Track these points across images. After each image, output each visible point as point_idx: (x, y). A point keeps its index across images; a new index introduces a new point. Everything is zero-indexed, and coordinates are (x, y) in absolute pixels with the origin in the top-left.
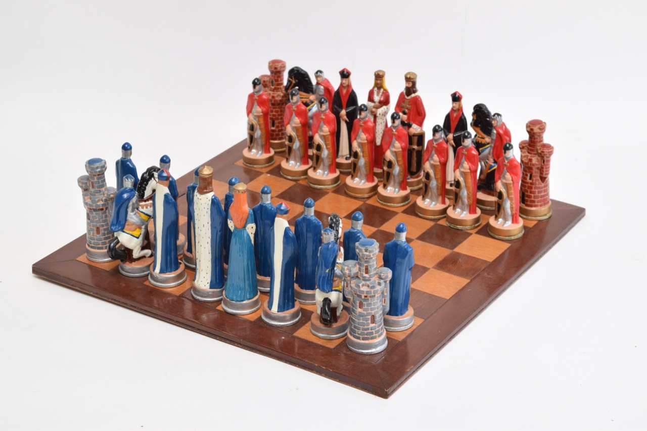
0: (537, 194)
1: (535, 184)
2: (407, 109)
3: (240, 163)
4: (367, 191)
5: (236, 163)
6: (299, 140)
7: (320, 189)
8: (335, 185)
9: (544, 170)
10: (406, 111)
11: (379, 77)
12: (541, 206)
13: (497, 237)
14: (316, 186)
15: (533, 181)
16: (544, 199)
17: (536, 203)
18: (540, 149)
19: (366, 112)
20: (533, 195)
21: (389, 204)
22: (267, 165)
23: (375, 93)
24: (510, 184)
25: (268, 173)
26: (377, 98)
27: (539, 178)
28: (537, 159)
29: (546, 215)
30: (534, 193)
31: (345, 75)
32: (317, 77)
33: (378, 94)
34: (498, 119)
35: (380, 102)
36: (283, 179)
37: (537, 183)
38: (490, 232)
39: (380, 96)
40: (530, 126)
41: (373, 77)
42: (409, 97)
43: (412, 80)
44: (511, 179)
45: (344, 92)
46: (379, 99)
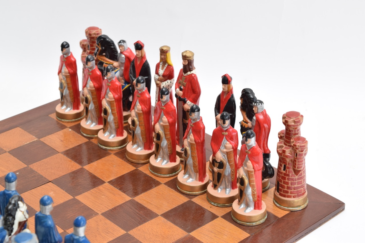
0: (290, 185)
1: (288, 175)
2: (183, 85)
3: (54, 116)
4: (143, 158)
5: (50, 115)
6: (94, 102)
7: (106, 150)
8: (119, 147)
9: (297, 163)
10: (182, 88)
11: (164, 52)
12: (294, 197)
14: (102, 146)
15: (286, 172)
16: (297, 191)
17: (289, 194)
18: (293, 142)
19: (142, 84)
20: (286, 186)
21: (156, 174)
22: (74, 120)
23: (161, 66)
24: (252, 172)
25: (70, 128)
27: (292, 170)
28: (291, 151)
29: (299, 206)
30: (287, 183)
31: (139, 47)
32: (120, 46)
33: (162, 69)
34: (259, 106)
35: (163, 76)
36: (80, 136)
37: (290, 174)
39: (164, 70)
40: (285, 118)
41: (159, 52)
42: (186, 75)
43: (187, 59)
44: (252, 167)
45: (138, 63)
46: (163, 72)
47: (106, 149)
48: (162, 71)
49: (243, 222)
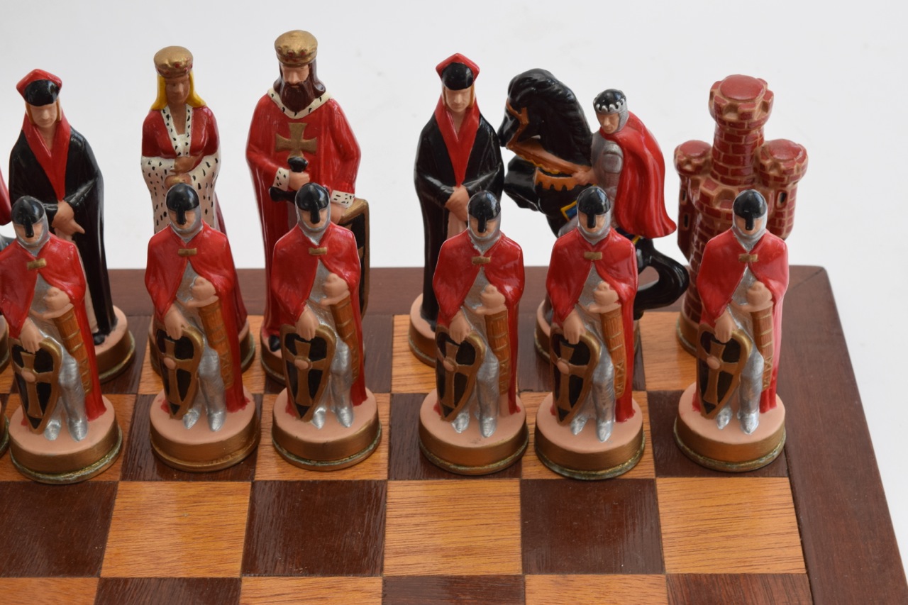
2: (305, 152)
7: (82, 482)
9: (786, 220)
13: (734, 468)
14: (62, 478)
23: (171, 124)
24: (765, 311)
26: (181, 141)
38: (701, 459)
39: (189, 131)
42: (303, 113)
43: (309, 60)
44: (767, 294)
45: (47, 146)
46: (189, 140)
47: (83, 476)
48: (183, 136)
49: (748, 461)
